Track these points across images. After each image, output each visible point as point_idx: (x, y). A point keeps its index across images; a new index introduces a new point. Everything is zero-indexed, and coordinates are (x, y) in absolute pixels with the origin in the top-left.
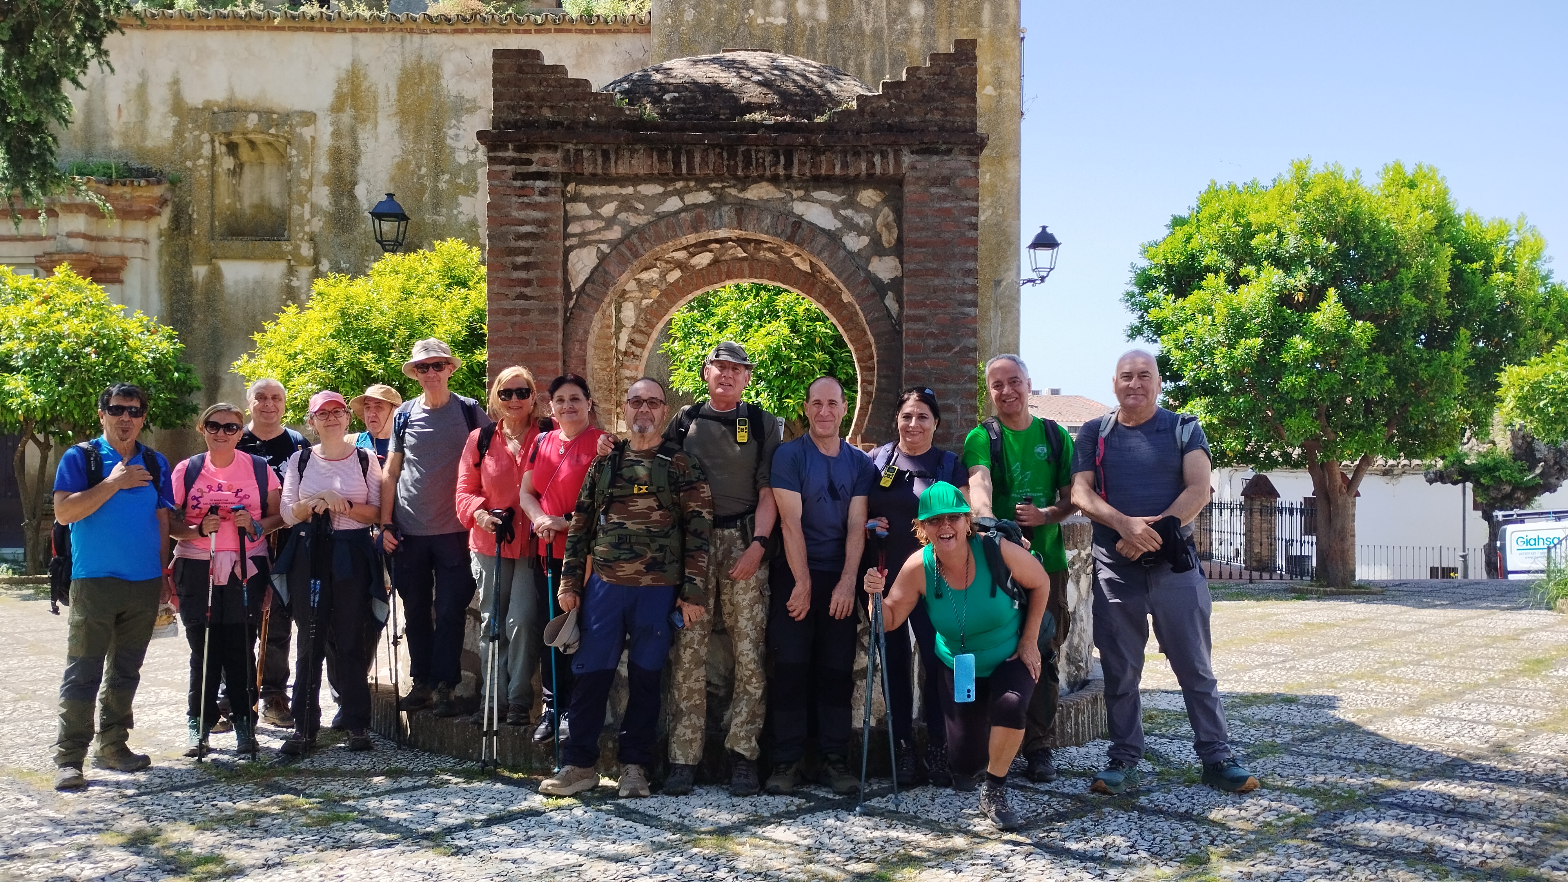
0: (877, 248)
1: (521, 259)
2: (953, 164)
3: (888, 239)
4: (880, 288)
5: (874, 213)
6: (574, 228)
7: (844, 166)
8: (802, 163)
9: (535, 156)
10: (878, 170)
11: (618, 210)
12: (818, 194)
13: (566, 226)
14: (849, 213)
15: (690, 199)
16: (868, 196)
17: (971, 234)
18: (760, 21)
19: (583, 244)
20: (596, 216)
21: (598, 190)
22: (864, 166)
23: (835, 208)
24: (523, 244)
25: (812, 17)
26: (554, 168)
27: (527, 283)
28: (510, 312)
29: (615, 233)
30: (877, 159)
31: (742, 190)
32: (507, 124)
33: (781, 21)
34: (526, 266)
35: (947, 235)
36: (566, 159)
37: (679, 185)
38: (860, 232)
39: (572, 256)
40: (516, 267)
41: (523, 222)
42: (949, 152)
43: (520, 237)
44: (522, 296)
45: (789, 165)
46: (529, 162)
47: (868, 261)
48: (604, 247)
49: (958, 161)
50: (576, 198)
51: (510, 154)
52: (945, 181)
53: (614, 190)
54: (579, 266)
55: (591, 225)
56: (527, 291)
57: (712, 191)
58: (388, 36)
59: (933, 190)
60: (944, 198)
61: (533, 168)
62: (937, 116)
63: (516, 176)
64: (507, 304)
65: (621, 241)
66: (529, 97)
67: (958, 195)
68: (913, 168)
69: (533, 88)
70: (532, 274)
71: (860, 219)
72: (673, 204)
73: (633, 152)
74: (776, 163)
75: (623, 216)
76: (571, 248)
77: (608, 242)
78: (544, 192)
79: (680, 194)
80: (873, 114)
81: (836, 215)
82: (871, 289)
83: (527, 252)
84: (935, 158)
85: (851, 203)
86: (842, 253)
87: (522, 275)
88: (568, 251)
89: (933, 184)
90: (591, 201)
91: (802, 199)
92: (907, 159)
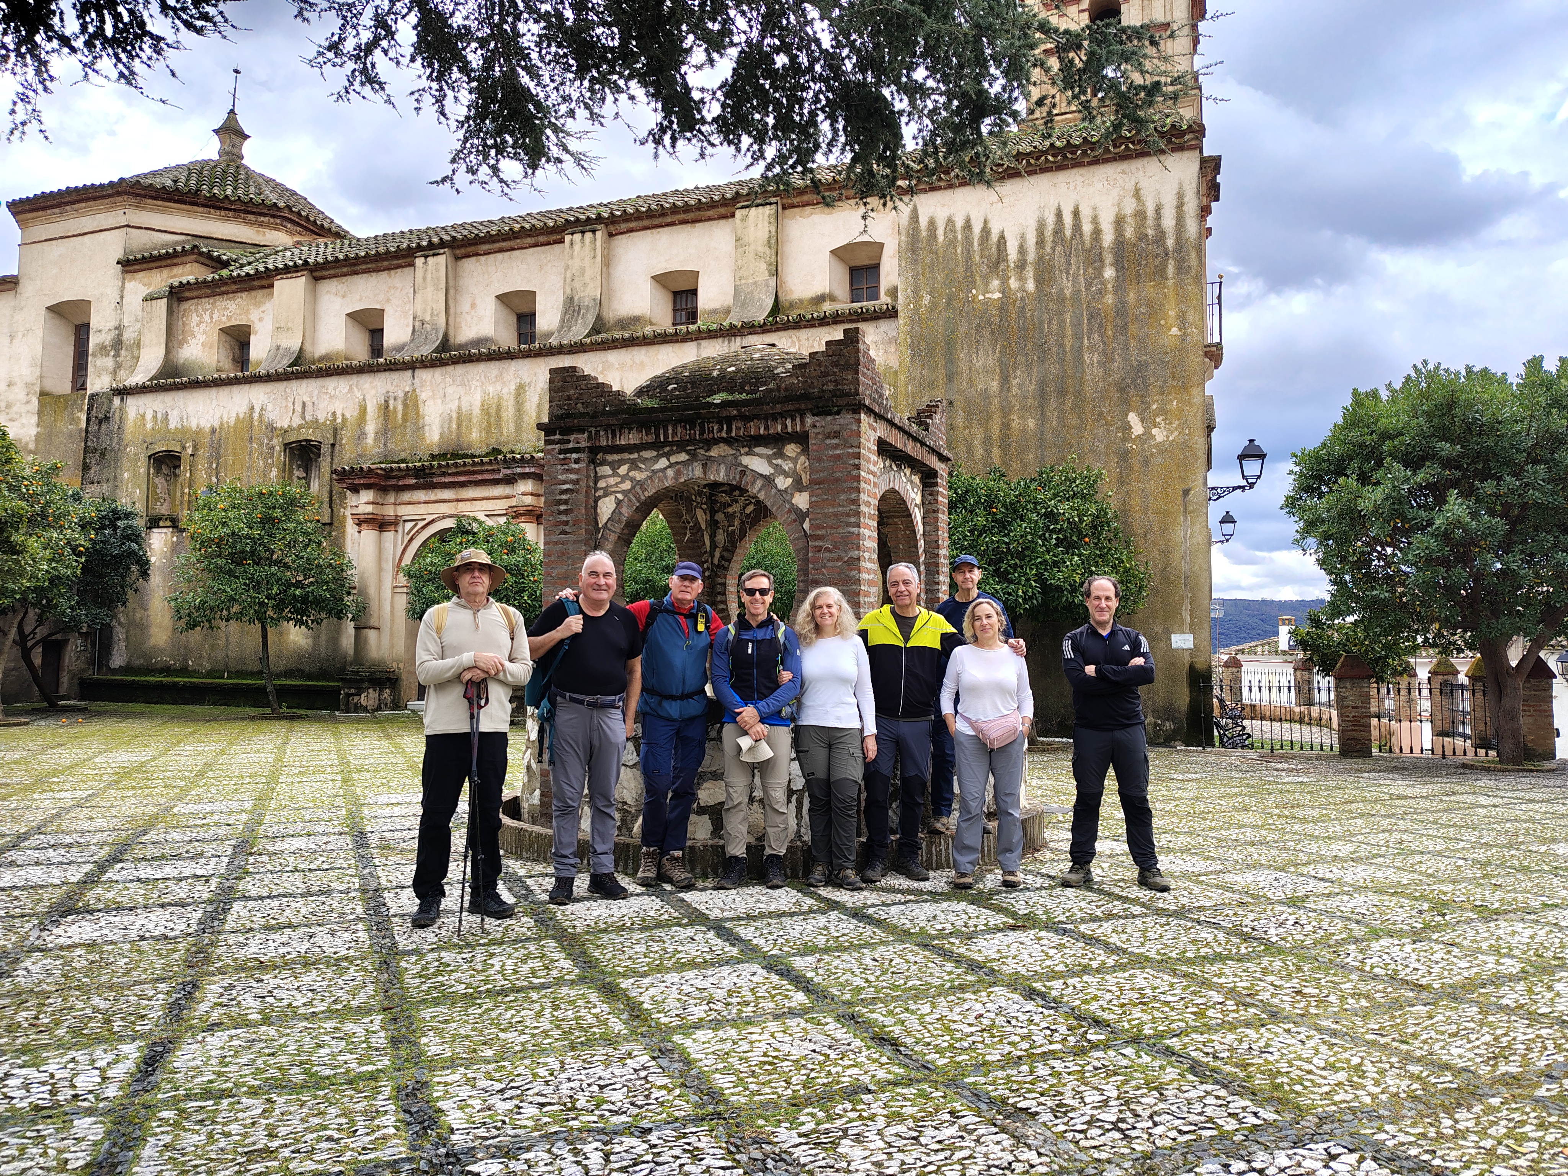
0: (798, 486)
1: (562, 507)
2: (842, 421)
3: (805, 479)
4: (801, 516)
5: (795, 460)
6: (602, 484)
7: (767, 428)
8: (738, 429)
9: (572, 437)
10: (789, 429)
11: (629, 470)
12: (757, 450)
13: (596, 483)
14: (779, 461)
15: (673, 459)
16: (791, 449)
17: (855, 473)
18: (981, 297)
19: (606, 495)
20: (615, 474)
21: (616, 457)
22: (779, 428)
23: (769, 459)
24: (564, 497)
25: (1022, 289)
26: (584, 444)
27: (566, 523)
28: (556, 543)
29: (627, 485)
30: (789, 422)
31: (708, 450)
32: (557, 417)
33: (997, 295)
34: (566, 512)
35: (838, 475)
36: (590, 438)
37: (667, 449)
38: (786, 475)
39: (600, 503)
40: (560, 513)
41: (565, 482)
42: (838, 413)
43: (563, 492)
44: (564, 532)
45: (729, 430)
46: (569, 441)
47: (792, 495)
48: (620, 496)
49: (846, 418)
50: (603, 463)
51: (558, 437)
52: (836, 434)
53: (626, 456)
54: (604, 509)
55: (612, 481)
56: (567, 528)
57: (688, 452)
58: (720, 340)
59: (828, 441)
60: (836, 446)
61: (571, 445)
62: (831, 387)
63: (561, 452)
64: (555, 538)
65: (629, 491)
66: (569, 398)
67: (846, 444)
68: (814, 426)
69: (572, 392)
70: (568, 518)
71: (787, 466)
72: (663, 463)
73: (631, 429)
74: (721, 430)
75: (632, 474)
76: (600, 498)
77: (623, 492)
78: (577, 461)
79: (667, 455)
80: (786, 389)
81: (770, 463)
82: (793, 516)
83: (566, 502)
84: (829, 418)
85: (780, 455)
86: (774, 491)
87: (564, 518)
88: (596, 500)
89: (828, 437)
90: (610, 464)
91: (747, 454)
92: (809, 420)
